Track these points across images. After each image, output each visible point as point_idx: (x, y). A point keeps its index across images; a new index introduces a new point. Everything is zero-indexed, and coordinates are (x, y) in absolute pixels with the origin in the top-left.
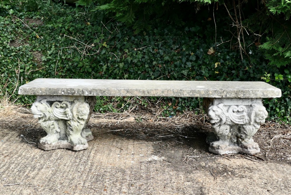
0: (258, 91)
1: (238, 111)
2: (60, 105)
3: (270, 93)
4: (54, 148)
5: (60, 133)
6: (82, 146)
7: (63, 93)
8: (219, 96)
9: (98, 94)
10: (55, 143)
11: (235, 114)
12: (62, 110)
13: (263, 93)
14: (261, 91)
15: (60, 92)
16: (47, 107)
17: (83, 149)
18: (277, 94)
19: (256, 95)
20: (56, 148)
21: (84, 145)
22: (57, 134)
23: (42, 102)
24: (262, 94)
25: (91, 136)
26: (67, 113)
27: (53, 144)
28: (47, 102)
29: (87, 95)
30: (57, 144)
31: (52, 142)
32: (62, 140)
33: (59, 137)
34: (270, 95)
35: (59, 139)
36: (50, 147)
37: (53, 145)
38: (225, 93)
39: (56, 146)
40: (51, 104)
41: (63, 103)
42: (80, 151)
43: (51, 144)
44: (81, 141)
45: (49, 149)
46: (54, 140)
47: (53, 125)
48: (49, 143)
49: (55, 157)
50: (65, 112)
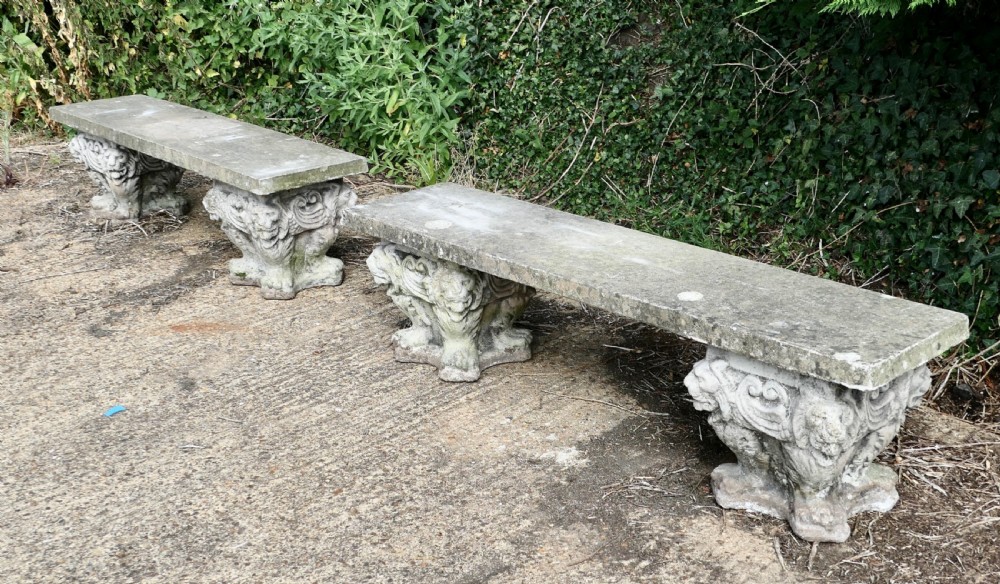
0: (805, 353)
1: (761, 396)
2: (414, 265)
3: (837, 368)
4: (416, 360)
5: (431, 326)
6: (457, 371)
7: (404, 241)
8: (701, 337)
10: (419, 348)
11: (756, 403)
12: (418, 278)
13: (817, 364)
14: (812, 354)
15: (400, 237)
16: (394, 264)
17: (460, 379)
18: (857, 378)
19: (797, 363)
20: (421, 361)
21: (463, 372)
22: (425, 330)
23: (386, 249)
24: (814, 366)
25: (523, 350)
26: (427, 287)
27: (415, 350)
28: (397, 252)
30: (423, 352)
31: (411, 343)
32: (438, 345)
33: (431, 337)
34: (837, 377)
35: (432, 341)
36: (406, 354)
37: (413, 352)
38: (717, 332)
39: (420, 357)
40: (402, 259)
41: (420, 261)
42: (453, 382)
43: (407, 348)
44: (456, 359)
45: (403, 359)
46: (417, 342)
47: (411, 306)
48: (404, 346)
49: (386, 383)
50: (423, 284)
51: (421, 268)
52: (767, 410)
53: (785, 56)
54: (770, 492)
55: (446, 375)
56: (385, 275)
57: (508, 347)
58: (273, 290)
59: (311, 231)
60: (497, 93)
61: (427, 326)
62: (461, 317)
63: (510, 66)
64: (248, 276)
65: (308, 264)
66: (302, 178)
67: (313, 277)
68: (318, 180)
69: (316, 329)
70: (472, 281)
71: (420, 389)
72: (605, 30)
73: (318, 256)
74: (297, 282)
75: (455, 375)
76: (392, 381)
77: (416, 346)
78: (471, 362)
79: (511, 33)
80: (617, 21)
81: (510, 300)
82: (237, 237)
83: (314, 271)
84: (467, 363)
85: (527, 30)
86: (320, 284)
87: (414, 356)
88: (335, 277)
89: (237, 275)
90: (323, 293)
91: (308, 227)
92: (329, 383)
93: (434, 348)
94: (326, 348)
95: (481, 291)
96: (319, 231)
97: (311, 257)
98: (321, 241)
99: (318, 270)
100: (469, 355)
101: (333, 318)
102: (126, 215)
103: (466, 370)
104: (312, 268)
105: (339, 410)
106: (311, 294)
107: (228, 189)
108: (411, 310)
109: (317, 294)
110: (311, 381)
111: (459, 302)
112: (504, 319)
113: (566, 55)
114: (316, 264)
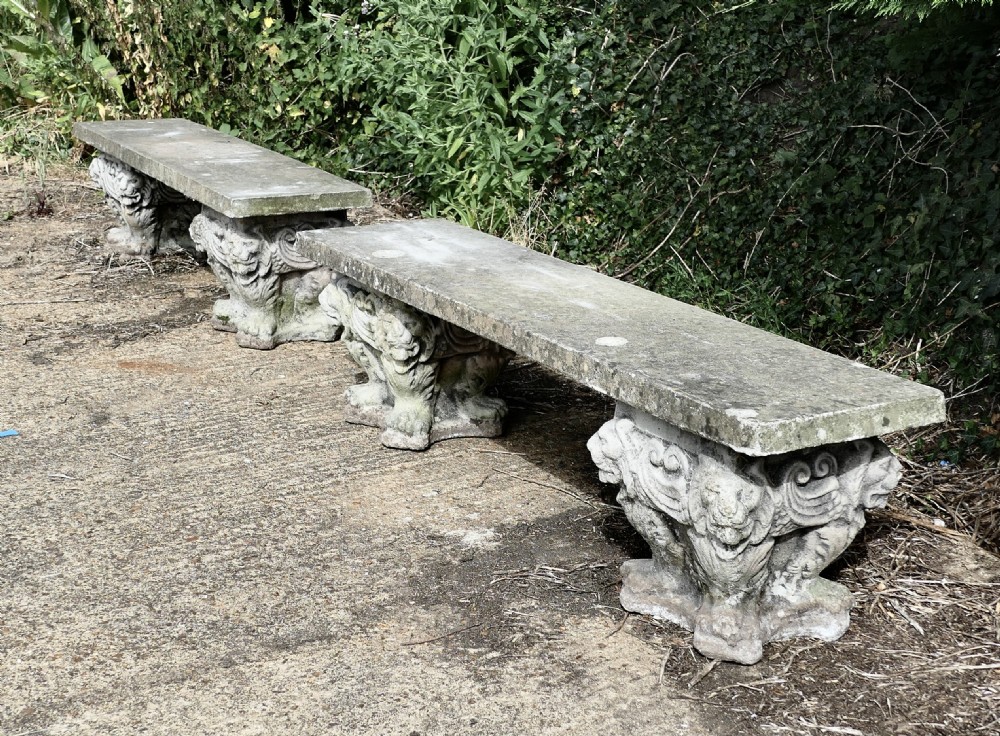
0: (697, 406)
1: (663, 465)
2: (361, 304)
3: (726, 426)
4: (365, 421)
6: (400, 435)
7: (346, 269)
8: (602, 385)
10: (371, 407)
11: (658, 473)
12: (367, 319)
13: (708, 421)
14: (704, 407)
16: (345, 301)
17: (402, 446)
18: (745, 439)
19: (689, 418)
20: (371, 423)
21: (407, 437)
22: (380, 387)
23: (339, 283)
24: (704, 424)
25: (491, 422)
26: (373, 329)
27: (366, 409)
28: (348, 286)
30: (375, 414)
31: (362, 402)
33: (384, 395)
34: (725, 437)
35: (384, 401)
36: (355, 414)
37: (364, 412)
38: (617, 379)
39: (370, 419)
40: (353, 296)
41: (369, 297)
42: (397, 449)
43: (357, 407)
44: (399, 420)
45: (352, 419)
46: (368, 401)
47: (363, 354)
48: (353, 403)
50: (370, 325)
51: (369, 306)
52: (668, 484)
53: (938, 120)
54: (684, 597)
55: (387, 438)
56: (336, 314)
57: (474, 418)
58: (248, 336)
59: (301, 272)
60: (602, 151)
61: (381, 381)
62: (406, 369)
63: (622, 119)
64: (231, 321)
65: (298, 313)
66: (287, 204)
67: (302, 328)
68: (306, 209)
69: (279, 381)
70: (419, 325)
71: (353, 451)
72: (740, 83)
73: (310, 304)
74: (280, 331)
75: (398, 439)
77: (367, 404)
78: (418, 425)
79: (630, 80)
80: (758, 74)
81: (477, 358)
82: (221, 273)
83: (305, 322)
84: (412, 426)
85: (647, 78)
86: (310, 338)
87: (364, 417)
88: (327, 330)
89: (219, 318)
90: (309, 348)
91: (296, 266)
92: (255, 435)
93: (388, 409)
94: (276, 401)
95: (433, 339)
96: (312, 273)
97: (303, 305)
98: (313, 285)
99: (309, 321)
100: (417, 417)
101: (302, 373)
102: (137, 250)
103: (411, 435)
104: (303, 318)
105: (248, 461)
106: (295, 348)
107: (213, 215)
108: (363, 359)
109: (302, 347)
110: (236, 429)
111: (401, 347)
113: (688, 110)
114: (307, 314)
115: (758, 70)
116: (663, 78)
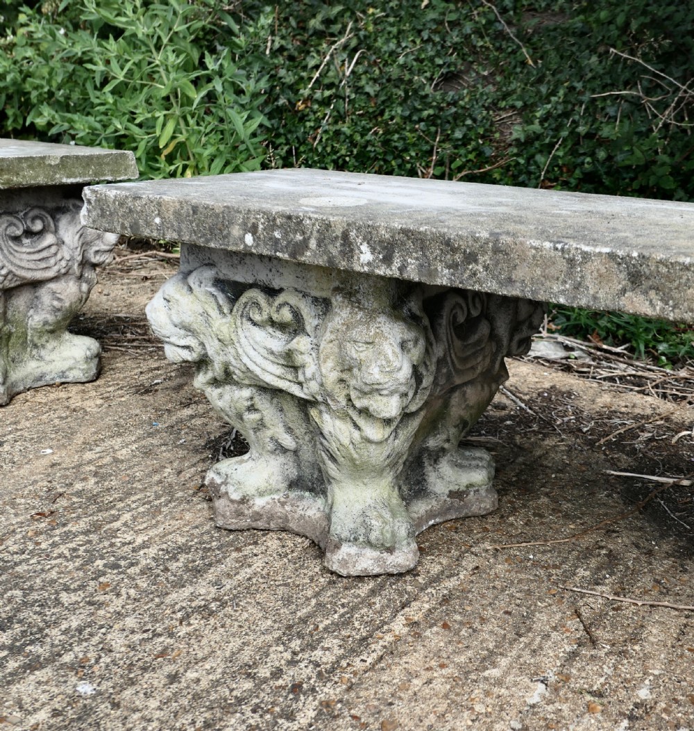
2: (267, 309)
4: (260, 524)
5: (296, 452)
6: (370, 553)
7: (249, 239)
9: (433, 273)
10: (267, 498)
12: (277, 342)
15: (236, 231)
16: (214, 313)
17: (377, 570)
20: (272, 526)
21: (385, 555)
22: (281, 459)
23: (192, 280)
25: (483, 493)
26: (299, 360)
27: (259, 503)
29: (366, 269)
30: (279, 509)
31: (250, 489)
32: (311, 490)
33: (293, 473)
35: (293, 484)
36: (239, 514)
37: (256, 508)
39: (271, 518)
40: (233, 301)
41: (281, 299)
42: (360, 578)
43: (244, 500)
44: (369, 529)
45: (234, 523)
46: (263, 488)
47: (252, 408)
48: (235, 496)
49: (204, 589)
50: (289, 355)
51: (286, 315)
53: (682, 84)
55: (344, 563)
56: (190, 341)
57: (454, 488)
59: (36, 284)
60: (297, 149)
61: (284, 450)
62: (388, 430)
63: (312, 117)
65: (36, 346)
66: (9, 171)
67: (45, 368)
68: (41, 180)
69: (45, 462)
70: (422, 342)
71: (287, 601)
72: (428, 74)
73: (52, 332)
74: (15, 376)
75: (367, 561)
76: (218, 584)
77: (261, 494)
78: (403, 532)
79: (311, 79)
83: (47, 358)
84: (393, 535)
85: (331, 74)
86: (58, 381)
87: (257, 516)
88: (85, 366)
90: (63, 395)
91: (29, 275)
93: (301, 498)
94: (63, 502)
95: (433, 368)
96: (52, 286)
97: (41, 333)
98: (56, 303)
99: (53, 356)
100: (394, 515)
101: (79, 439)
103: (390, 550)
104: (43, 353)
105: (86, 688)
106: (40, 397)
108: (252, 417)
109: (52, 396)
110: (18, 593)
111: (392, 393)
112: (453, 431)
113: (383, 102)
114: (49, 346)
115: (441, 62)
116: (348, 73)
